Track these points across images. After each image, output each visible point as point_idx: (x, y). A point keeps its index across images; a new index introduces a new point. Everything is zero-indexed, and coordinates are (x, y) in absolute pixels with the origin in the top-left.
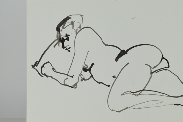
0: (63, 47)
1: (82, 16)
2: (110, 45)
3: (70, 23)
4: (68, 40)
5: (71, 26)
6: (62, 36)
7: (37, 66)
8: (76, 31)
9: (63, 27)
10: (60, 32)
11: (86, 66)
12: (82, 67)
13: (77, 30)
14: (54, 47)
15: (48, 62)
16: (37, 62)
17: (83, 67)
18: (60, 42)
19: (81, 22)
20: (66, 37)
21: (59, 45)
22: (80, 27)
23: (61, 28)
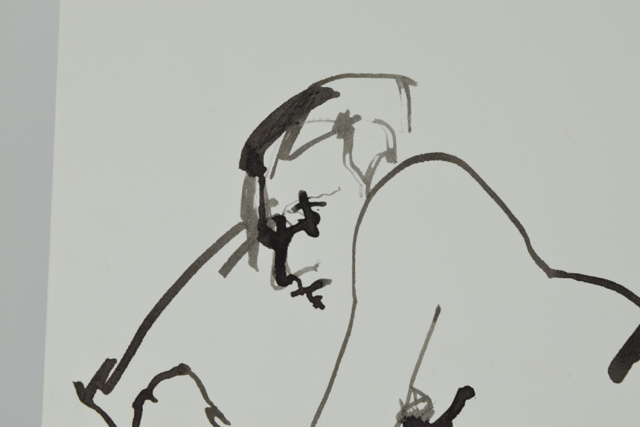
0: (282, 276)
1: (405, 83)
2: (579, 277)
3: (329, 127)
4: (314, 233)
5: (336, 143)
6: (275, 202)
7: (107, 390)
8: (367, 180)
9: (286, 146)
10: (262, 183)
11: (422, 406)
12: (399, 409)
13: (371, 171)
14: (225, 270)
15: (182, 369)
16: (109, 363)
17: (404, 409)
18: (261, 247)
19: (399, 126)
20: (300, 215)
21: (253, 263)
22: (390, 154)
23: (270, 156)
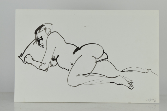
0: (39, 44)
1: (52, 24)
2: (70, 44)
3: (44, 29)
4: (42, 40)
5: (45, 31)
6: (38, 37)
7: (22, 56)
8: (48, 34)
9: (39, 31)
10: (37, 35)
11: (54, 57)
13: (48, 33)
14: (33, 44)
15: (29, 54)
16: (22, 54)
17: (52, 58)
18: (37, 42)
19: (51, 29)
20: (41, 38)
21: (36, 43)
22: (50, 32)
23: (38, 32)
